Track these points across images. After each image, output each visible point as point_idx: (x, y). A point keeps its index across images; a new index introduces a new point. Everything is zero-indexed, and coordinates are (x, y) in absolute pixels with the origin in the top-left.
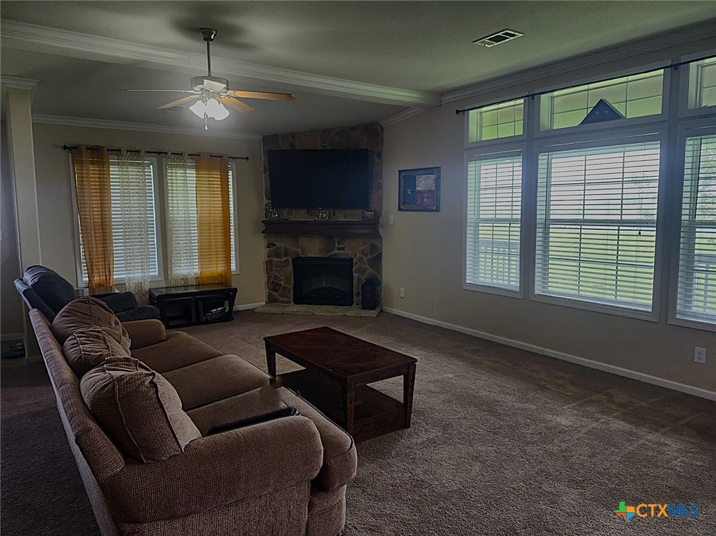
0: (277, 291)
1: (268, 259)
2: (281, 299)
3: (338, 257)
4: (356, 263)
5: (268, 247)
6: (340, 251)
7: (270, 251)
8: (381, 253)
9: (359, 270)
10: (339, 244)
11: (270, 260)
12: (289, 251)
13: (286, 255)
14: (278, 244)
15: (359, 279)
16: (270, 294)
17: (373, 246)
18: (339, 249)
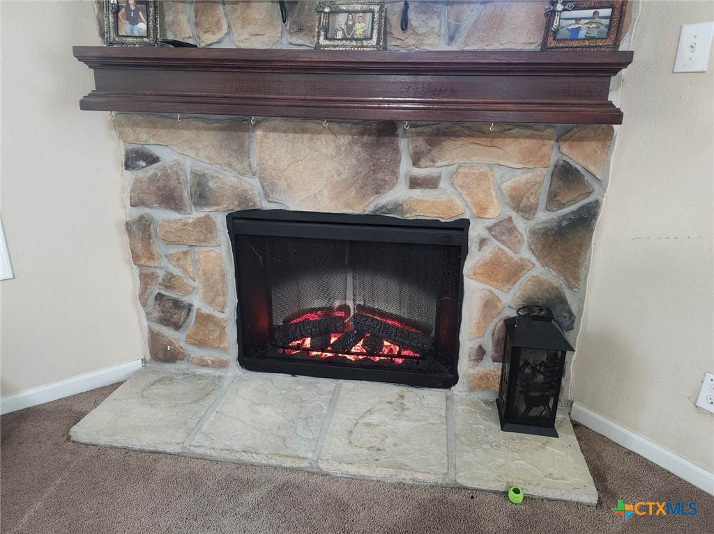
0: (177, 327)
1: (137, 212)
2: (196, 352)
3: (409, 217)
4: (483, 242)
5: (127, 167)
6: (417, 193)
7: (137, 182)
8: (597, 204)
9: (493, 270)
10: (415, 164)
11: (142, 217)
12: (211, 184)
13: (202, 196)
14: (168, 156)
15: (489, 305)
16: (154, 339)
17: (567, 175)
18: (415, 183)
